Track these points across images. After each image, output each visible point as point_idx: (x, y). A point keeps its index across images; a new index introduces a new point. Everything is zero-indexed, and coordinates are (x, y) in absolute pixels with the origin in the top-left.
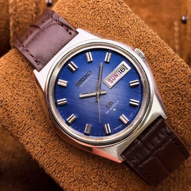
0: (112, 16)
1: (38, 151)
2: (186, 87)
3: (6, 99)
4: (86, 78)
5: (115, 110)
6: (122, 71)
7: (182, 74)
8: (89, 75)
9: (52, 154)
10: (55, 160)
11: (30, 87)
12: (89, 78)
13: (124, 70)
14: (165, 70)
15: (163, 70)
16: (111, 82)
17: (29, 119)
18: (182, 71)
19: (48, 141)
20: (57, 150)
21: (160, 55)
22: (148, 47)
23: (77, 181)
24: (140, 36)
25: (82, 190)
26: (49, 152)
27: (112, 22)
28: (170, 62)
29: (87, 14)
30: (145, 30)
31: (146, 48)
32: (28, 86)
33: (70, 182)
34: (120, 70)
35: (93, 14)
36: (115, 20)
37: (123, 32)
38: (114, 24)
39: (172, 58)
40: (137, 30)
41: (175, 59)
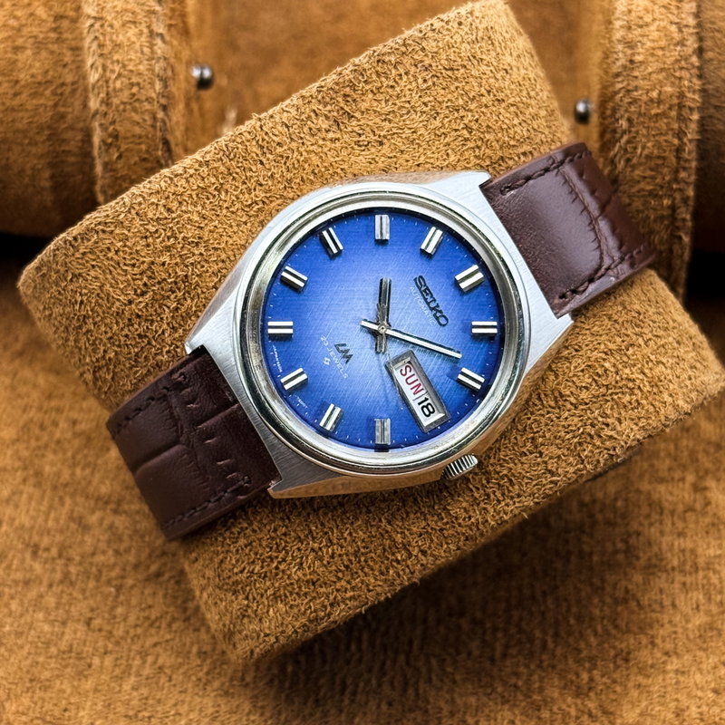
0: (581, 421)
1: (271, 134)
2: (343, 568)
3: (430, 83)
4: (430, 308)
5: (327, 361)
6: (427, 407)
7: (380, 566)
8: (437, 318)
9: (254, 170)
10: (237, 173)
11: (448, 155)
12: (427, 315)
13: (427, 413)
14: (400, 524)
15: (402, 518)
16: (404, 372)
17: (361, 132)
18: (387, 569)
19: (291, 167)
20: (261, 185)
21: (445, 520)
22: (473, 495)
23: (166, 218)
24: (511, 480)
25: (141, 225)
26: (262, 163)
27: (566, 414)
28: (420, 543)
29: (606, 353)
30: (523, 499)
31: (474, 489)
32: (453, 150)
33: (168, 197)
34: (429, 404)
35: (600, 371)
36: (569, 426)
37: (533, 438)
38: (558, 418)
39: (429, 552)
40: (528, 478)
41: (423, 558)
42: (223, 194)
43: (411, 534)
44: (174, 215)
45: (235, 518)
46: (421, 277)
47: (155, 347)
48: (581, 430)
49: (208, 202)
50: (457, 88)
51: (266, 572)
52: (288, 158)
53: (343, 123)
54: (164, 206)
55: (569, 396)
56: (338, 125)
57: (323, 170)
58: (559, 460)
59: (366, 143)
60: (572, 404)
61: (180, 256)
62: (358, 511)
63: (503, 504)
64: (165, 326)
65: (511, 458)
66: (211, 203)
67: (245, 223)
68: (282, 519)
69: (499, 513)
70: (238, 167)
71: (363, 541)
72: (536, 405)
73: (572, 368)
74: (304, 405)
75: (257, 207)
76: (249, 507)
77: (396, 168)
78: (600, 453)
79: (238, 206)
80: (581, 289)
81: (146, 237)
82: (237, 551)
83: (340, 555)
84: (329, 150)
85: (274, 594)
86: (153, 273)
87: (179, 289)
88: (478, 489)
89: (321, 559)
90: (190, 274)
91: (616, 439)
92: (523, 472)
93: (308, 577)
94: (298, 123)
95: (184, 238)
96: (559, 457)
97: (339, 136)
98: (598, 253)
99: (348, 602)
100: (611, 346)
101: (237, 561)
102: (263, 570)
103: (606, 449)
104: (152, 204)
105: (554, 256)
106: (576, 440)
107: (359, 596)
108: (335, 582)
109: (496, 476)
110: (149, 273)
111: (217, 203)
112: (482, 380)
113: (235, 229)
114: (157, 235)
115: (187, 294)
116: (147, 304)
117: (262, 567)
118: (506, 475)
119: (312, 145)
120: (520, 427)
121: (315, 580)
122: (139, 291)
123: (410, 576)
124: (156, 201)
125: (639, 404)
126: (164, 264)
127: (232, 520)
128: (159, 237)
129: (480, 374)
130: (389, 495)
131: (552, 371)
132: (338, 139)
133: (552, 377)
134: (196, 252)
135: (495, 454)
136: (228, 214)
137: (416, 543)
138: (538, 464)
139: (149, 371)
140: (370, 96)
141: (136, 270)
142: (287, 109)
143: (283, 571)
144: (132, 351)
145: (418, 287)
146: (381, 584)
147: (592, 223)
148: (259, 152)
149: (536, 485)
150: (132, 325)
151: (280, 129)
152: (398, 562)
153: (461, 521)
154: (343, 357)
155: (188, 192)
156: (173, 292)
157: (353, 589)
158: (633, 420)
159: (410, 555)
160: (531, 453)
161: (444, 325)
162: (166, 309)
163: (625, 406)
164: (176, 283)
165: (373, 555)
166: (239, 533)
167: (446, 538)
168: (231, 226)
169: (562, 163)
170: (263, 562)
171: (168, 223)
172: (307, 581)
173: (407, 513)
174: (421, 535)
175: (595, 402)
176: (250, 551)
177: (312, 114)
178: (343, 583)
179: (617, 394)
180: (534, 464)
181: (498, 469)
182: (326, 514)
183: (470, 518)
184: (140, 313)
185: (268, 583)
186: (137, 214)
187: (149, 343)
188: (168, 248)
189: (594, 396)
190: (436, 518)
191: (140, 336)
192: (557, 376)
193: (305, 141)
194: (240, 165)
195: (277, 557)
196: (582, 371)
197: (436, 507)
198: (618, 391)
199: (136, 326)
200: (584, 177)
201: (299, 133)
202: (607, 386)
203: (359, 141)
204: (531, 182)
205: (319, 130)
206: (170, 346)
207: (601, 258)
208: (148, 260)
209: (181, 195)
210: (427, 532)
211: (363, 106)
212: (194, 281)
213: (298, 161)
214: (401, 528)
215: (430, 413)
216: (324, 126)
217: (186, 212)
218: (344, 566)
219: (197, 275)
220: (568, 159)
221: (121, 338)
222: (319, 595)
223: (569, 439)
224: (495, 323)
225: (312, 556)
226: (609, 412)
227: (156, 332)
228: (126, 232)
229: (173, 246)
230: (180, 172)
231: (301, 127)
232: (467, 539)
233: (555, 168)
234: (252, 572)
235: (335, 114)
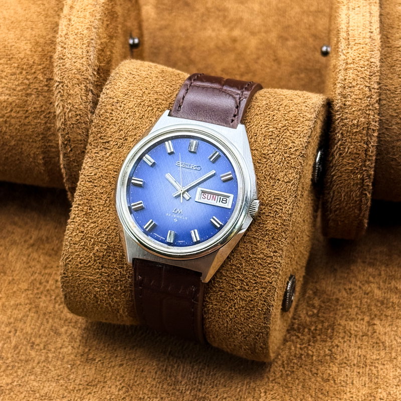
9: (95, 191)
20: (102, 193)
23: (84, 235)
26: (95, 186)
52: (102, 176)
56: (107, 149)
57: (116, 167)
66: (92, 215)
67: (109, 210)
75: (108, 201)
84: (112, 160)
111: (94, 214)
113: (108, 215)
115: (115, 252)
119: (105, 163)
126: (97, 251)
134: (103, 235)
136: (101, 213)
141: (92, 262)
142: (87, 161)
148: (91, 184)
151: (91, 169)
155: (82, 220)
156: (110, 256)
157: (265, 288)
164: (107, 252)
165: (259, 270)
168: (106, 216)
171: (86, 236)
177: (96, 154)
188: (94, 244)
193: (102, 165)
194: (89, 194)
201: (98, 164)
205: (103, 157)
208: (92, 255)
209: (81, 223)
212: (112, 245)
213: (106, 173)
216: (103, 154)
229: (94, 241)
230: (74, 216)
231: (96, 162)
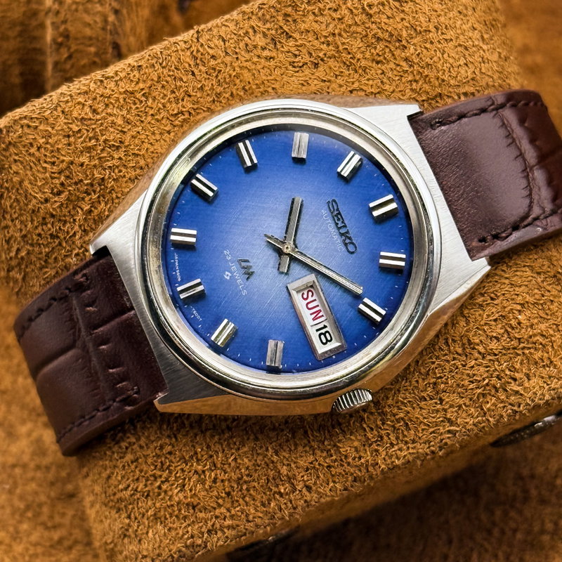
0: (488, 371)
1: (206, 46)
2: (224, 495)
4: (341, 234)
5: (227, 276)
7: (262, 497)
8: (346, 245)
9: (184, 80)
10: (167, 82)
12: (337, 240)
13: (324, 341)
14: (287, 456)
15: (290, 450)
16: (305, 296)
17: (297, 53)
18: (269, 501)
19: (222, 81)
20: (190, 96)
21: (334, 457)
22: (366, 435)
23: (90, 119)
24: (407, 425)
25: (65, 123)
26: (193, 74)
28: (305, 478)
29: (523, 306)
30: (418, 445)
31: (367, 429)
33: (95, 99)
34: (327, 332)
35: (513, 322)
36: (474, 375)
37: (435, 384)
38: (464, 366)
39: (314, 488)
40: (425, 424)
41: (308, 494)
42: (151, 100)
43: (297, 467)
44: (98, 117)
45: (124, 432)
46: (334, 201)
47: (65, 248)
48: (487, 381)
49: (134, 107)
50: (402, 19)
51: (149, 491)
52: (220, 71)
53: (280, 42)
54: (91, 107)
55: (478, 345)
56: (275, 44)
57: (254, 87)
58: (459, 409)
59: (300, 64)
60: (480, 353)
61: (100, 158)
62: (246, 438)
63: (396, 448)
64: (77, 228)
65: (409, 402)
66: (137, 108)
67: (169, 132)
68: (169, 437)
69: (391, 457)
70: (169, 76)
71: (247, 468)
72: (442, 350)
73: (485, 316)
74: (198, 317)
75: (183, 117)
76: (138, 422)
77: (329, 93)
78: (504, 407)
79: (164, 114)
80: (504, 235)
81: (69, 136)
82: (124, 466)
83: (222, 481)
84: (263, 68)
85: (155, 514)
86: (71, 173)
87: (94, 192)
88: (372, 429)
89: (203, 483)
90: (106, 177)
91: (521, 395)
92: (421, 418)
93: (189, 500)
94: (235, 37)
95: (105, 141)
96: (460, 407)
97: (274, 54)
98: (527, 201)
99: (226, 530)
100: (528, 298)
101: (123, 477)
102: (147, 489)
103: (510, 404)
104: (79, 103)
105: (479, 197)
106: (479, 391)
107: (238, 526)
108: (215, 509)
109: (393, 418)
110: (68, 173)
111: (143, 109)
112: (383, 312)
113: (158, 137)
114: (79, 135)
115: (102, 198)
116: (62, 204)
117: (146, 485)
118: (402, 419)
119: (246, 61)
120: (423, 370)
121: (195, 503)
122: (55, 190)
123: (292, 511)
124: (83, 101)
125: (551, 362)
126: (82, 165)
127: (120, 435)
128: (81, 137)
129: (383, 308)
130: (280, 425)
131: (464, 316)
132: (273, 58)
133: (463, 323)
134: (116, 156)
135: (394, 396)
136: (153, 122)
137: (302, 478)
138: (438, 411)
139: (57, 272)
140: (311, 17)
141: (55, 169)
142: (226, 24)
143: (166, 492)
144: (43, 251)
145: (330, 210)
146: (261, 515)
147: (526, 171)
148: (192, 63)
149: (433, 432)
150: (46, 224)
151: (217, 42)
152: (281, 495)
153: (350, 460)
154: (245, 274)
155: (116, 95)
156: (89, 194)
157: (232, 517)
158: (543, 378)
159: (294, 489)
160: (431, 399)
161: (352, 253)
162: (80, 211)
163: (536, 363)
164: (92, 185)
165: (256, 484)
166: (127, 448)
167: (333, 476)
168: (153, 133)
169: (502, 106)
170: (147, 480)
171: (92, 124)
172: (188, 504)
173: (296, 445)
174: (307, 469)
175: (505, 354)
176: (136, 467)
177: (251, 31)
178: (223, 510)
179: (529, 348)
180: (433, 410)
181: (395, 410)
182: (212, 436)
183: (360, 458)
184: (54, 213)
185: (150, 503)
186: (63, 112)
187: (60, 244)
188: (89, 149)
189: (504, 348)
190: (325, 454)
191: (51, 235)
192: (468, 323)
193: (239, 56)
194: (171, 73)
195: (161, 476)
196: (495, 320)
197: (326, 443)
198: (530, 346)
199: (49, 226)
200: (526, 125)
201: (235, 48)
202: (519, 339)
203: (294, 62)
204: (465, 120)
205: (255, 47)
206: (80, 249)
207: (530, 207)
208: (67, 159)
209: (109, 97)
210: (314, 467)
211: (303, 26)
212: (110, 185)
213: (230, 76)
214: (287, 460)
215: (327, 341)
216: (260, 44)
217: (110, 115)
218: (226, 493)
219: (114, 180)
220: (510, 103)
221: (34, 237)
222: (197, 520)
223: (472, 389)
224: (404, 256)
225: (195, 478)
226: (518, 366)
227: (68, 233)
228: (50, 129)
229: (94, 147)
230: (111, 75)
231: (237, 42)
232: (355, 480)
233: (493, 110)
234: (136, 490)
235: (274, 32)
